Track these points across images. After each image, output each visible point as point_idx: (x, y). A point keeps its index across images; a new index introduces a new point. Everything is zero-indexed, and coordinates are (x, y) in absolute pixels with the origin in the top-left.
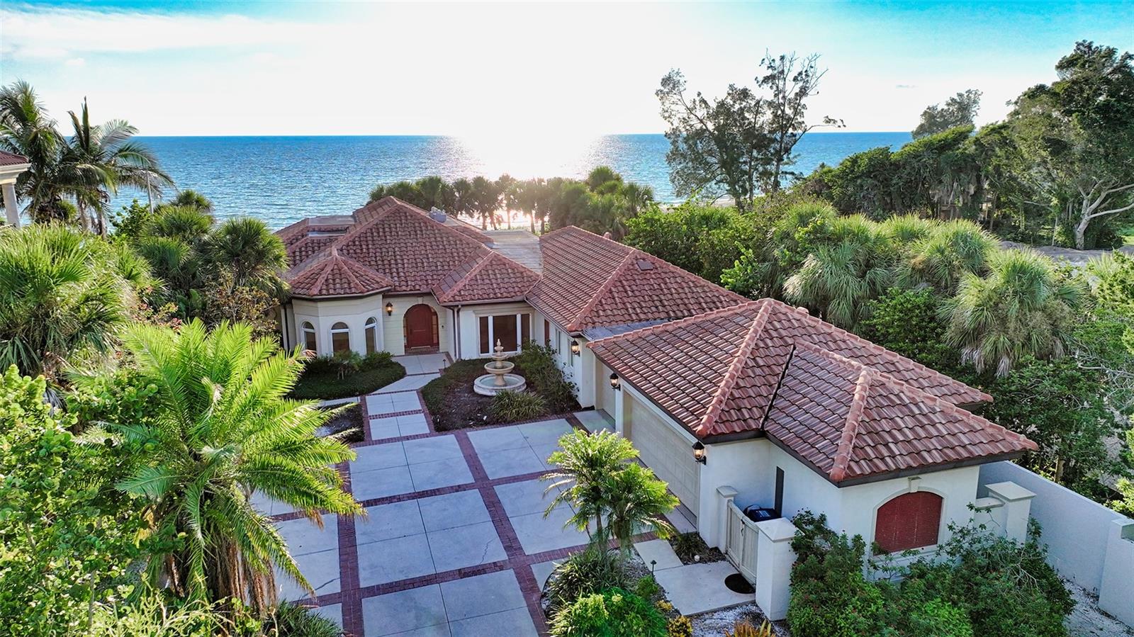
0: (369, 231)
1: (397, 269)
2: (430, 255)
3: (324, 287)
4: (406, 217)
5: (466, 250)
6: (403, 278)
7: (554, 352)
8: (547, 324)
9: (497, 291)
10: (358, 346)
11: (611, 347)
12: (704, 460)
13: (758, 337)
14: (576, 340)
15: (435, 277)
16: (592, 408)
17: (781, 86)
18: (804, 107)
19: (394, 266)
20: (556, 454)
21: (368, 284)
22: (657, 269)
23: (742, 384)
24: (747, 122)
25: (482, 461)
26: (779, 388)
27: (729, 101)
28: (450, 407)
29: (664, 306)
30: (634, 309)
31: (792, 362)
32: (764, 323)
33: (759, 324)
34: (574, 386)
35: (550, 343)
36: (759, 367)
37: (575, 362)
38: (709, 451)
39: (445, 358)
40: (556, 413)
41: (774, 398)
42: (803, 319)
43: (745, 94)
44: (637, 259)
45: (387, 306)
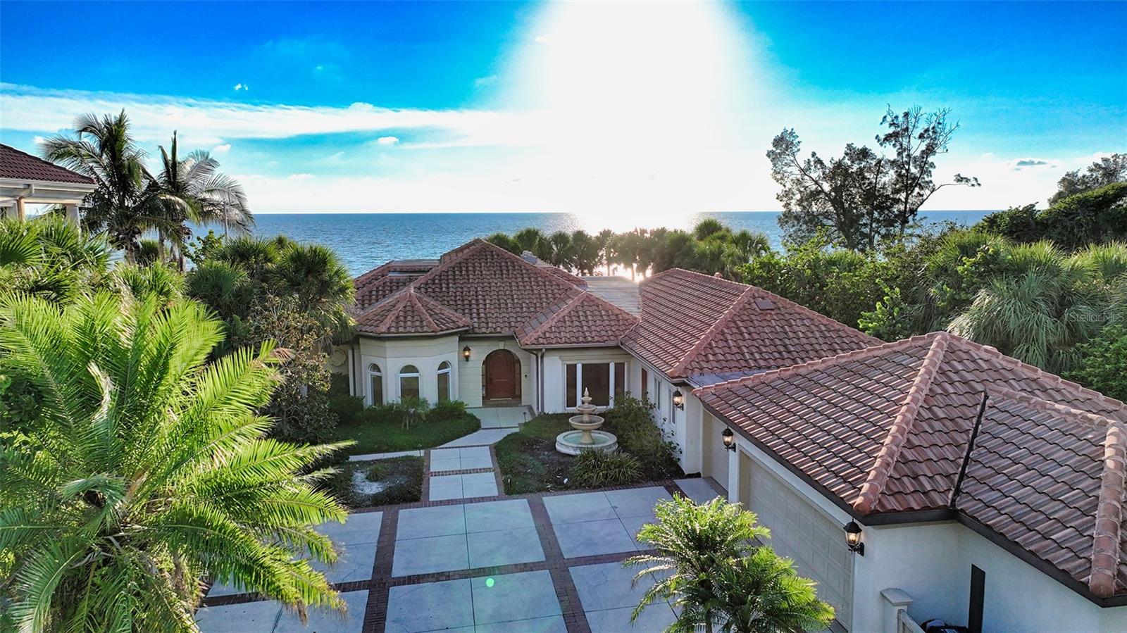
0: (451, 269)
1: (478, 310)
2: (515, 296)
3: (394, 324)
4: (493, 256)
5: (556, 291)
6: (483, 320)
7: (652, 407)
8: (644, 374)
9: (587, 334)
10: (429, 393)
11: (726, 396)
12: (861, 549)
13: (932, 380)
14: (680, 389)
15: (519, 319)
16: (698, 475)
17: (905, 144)
18: (932, 165)
19: (475, 306)
20: (648, 527)
21: (442, 323)
22: (779, 309)
23: (916, 441)
24: (867, 182)
25: (557, 534)
26: (971, 449)
27: (847, 161)
28: (525, 466)
29: (789, 352)
30: (752, 354)
31: (985, 415)
32: (939, 363)
33: (933, 363)
34: (675, 448)
35: (648, 396)
36: (939, 419)
37: (677, 419)
38: (867, 536)
39: (527, 412)
40: (653, 479)
41: (966, 463)
42: (994, 360)
43: (865, 153)
44: (754, 297)
45: (465, 350)
